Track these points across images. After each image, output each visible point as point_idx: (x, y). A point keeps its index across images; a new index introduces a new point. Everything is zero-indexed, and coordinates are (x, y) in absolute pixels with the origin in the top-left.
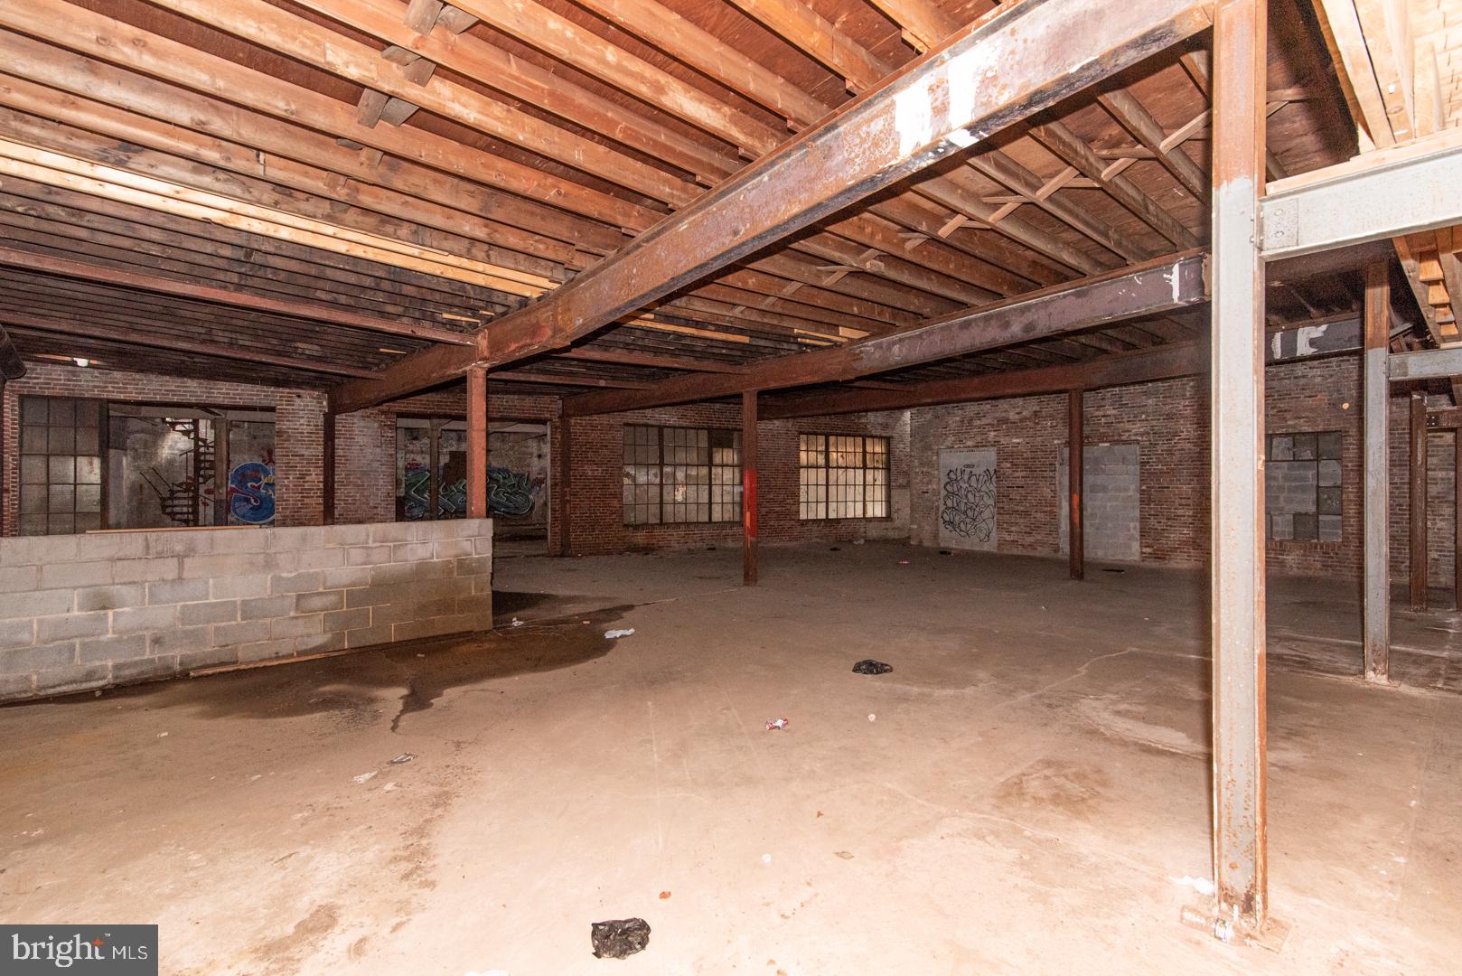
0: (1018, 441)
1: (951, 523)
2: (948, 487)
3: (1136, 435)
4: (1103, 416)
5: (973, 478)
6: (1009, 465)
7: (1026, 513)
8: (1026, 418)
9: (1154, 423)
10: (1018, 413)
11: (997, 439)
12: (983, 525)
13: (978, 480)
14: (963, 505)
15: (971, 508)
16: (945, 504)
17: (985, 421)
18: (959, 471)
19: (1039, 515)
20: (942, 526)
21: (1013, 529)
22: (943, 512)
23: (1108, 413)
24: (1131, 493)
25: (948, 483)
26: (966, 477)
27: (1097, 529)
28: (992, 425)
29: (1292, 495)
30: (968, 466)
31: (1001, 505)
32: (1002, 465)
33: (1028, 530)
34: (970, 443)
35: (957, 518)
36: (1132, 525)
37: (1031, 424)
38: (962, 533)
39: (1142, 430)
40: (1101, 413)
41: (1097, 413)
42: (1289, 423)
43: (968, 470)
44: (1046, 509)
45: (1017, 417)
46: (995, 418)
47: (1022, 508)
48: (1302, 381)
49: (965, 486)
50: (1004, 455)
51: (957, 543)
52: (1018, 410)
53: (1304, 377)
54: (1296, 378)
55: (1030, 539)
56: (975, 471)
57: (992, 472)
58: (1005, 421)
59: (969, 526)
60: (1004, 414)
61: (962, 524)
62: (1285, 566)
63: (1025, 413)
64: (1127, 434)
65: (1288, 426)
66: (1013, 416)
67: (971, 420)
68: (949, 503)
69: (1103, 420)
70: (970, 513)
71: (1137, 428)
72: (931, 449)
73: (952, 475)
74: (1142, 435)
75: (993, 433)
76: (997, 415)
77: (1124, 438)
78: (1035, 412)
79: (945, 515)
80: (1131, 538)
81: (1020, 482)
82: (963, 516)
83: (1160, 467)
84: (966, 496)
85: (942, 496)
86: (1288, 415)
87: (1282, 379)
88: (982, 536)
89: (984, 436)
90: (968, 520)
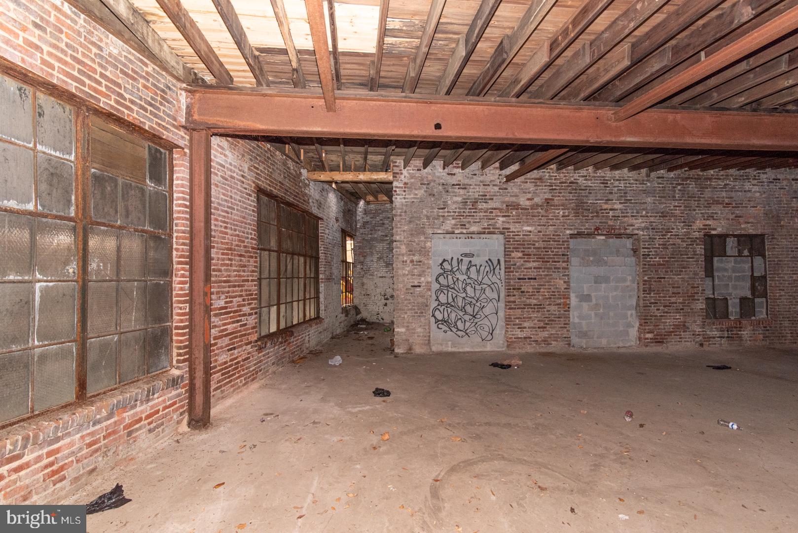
0: (529, 228)
1: (444, 321)
2: (441, 279)
3: (638, 229)
4: (611, 210)
5: (473, 269)
6: (520, 255)
7: (539, 307)
8: (537, 205)
9: (652, 219)
10: (528, 199)
11: (507, 226)
12: (486, 321)
13: (478, 271)
14: (460, 300)
15: (471, 303)
16: (437, 299)
17: (491, 204)
18: (455, 263)
19: (553, 308)
20: (434, 326)
21: (526, 324)
22: (435, 309)
23: (616, 207)
24: (628, 283)
25: (440, 275)
26: (464, 268)
27: (601, 318)
28: (500, 210)
29: (737, 283)
30: (466, 255)
31: (512, 299)
32: (513, 255)
33: (542, 324)
34: (474, 228)
35: (453, 315)
36: (629, 313)
37: (543, 212)
38: (459, 333)
39: (643, 225)
40: (609, 207)
41: (605, 206)
42: (742, 226)
43: (466, 260)
44: (559, 301)
45: (528, 203)
46: (504, 202)
47: (535, 302)
48: (749, 195)
49: (462, 277)
50: (512, 244)
51: (453, 345)
52: (529, 196)
53: (749, 191)
54: (745, 191)
55: (545, 334)
56: (475, 260)
57: (495, 263)
58: (516, 206)
59: (468, 324)
60: (514, 199)
61: (459, 323)
62: (742, 340)
63: (537, 200)
64: (631, 228)
65: (741, 229)
66: (523, 201)
67: (475, 202)
68: (443, 298)
69: (611, 213)
70: (469, 309)
71: (639, 223)
72: (424, 234)
73: (446, 266)
74: (643, 230)
75: (501, 219)
76: (507, 199)
77: (628, 231)
78: (546, 199)
79: (437, 313)
80: (629, 325)
81: (533, 274)
82: (461, 313)
83: (657, 259)
84: (465, 290)
85: (433, 291)
86: (741, 220)
87: (738, 191)
88: (484, 334)
89: (491, 222)
90: (467, 317)
